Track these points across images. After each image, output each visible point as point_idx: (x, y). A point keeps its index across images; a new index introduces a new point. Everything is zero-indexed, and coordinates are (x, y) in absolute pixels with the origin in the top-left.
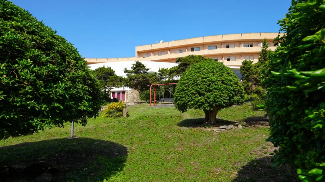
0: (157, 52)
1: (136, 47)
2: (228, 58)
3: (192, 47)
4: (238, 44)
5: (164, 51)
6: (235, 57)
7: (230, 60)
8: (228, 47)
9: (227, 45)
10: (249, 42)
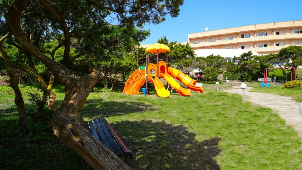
0: (207, 39)
1: (188, 34)
2: (278, 43)
3: (243, 34)
4: (289, 30)
5: (214, 37)
6: (284, 43)
7: (280, 46)
8: (278, 33)
9: (278, 32)
10: (300, 29)
